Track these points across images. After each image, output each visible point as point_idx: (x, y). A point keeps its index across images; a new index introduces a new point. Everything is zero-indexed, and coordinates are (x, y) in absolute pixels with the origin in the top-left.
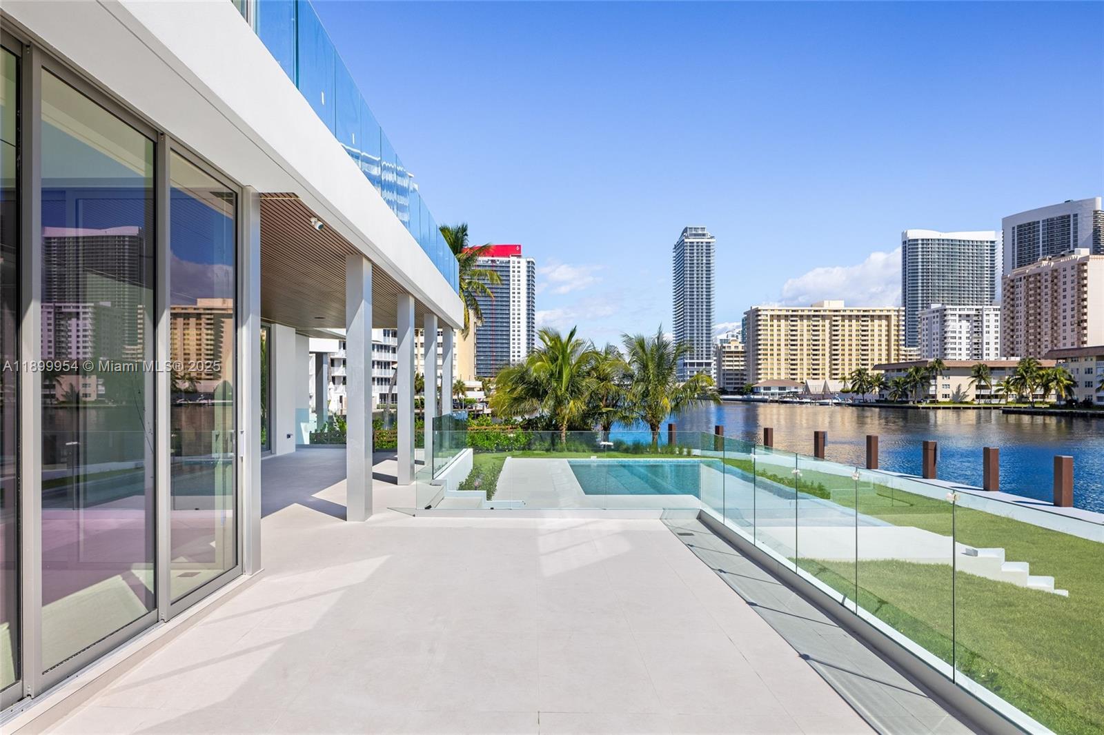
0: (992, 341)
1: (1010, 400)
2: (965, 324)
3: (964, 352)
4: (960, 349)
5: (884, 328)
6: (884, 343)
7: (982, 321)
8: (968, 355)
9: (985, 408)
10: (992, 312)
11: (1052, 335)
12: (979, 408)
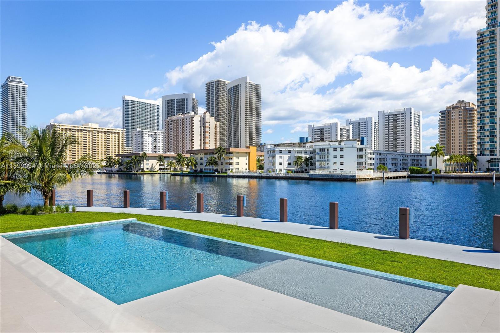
0: (161, 146)
1: (171, 170)
2: (150, 138)
3: (150, 150)
4: (149, 149)
5: (117, 138)
6: (117, 145)
7: (157, 137)
8: (152, 151)
9: (162, 174)
10: (161, 134)
11: (183, 144)
12: (161, 174)
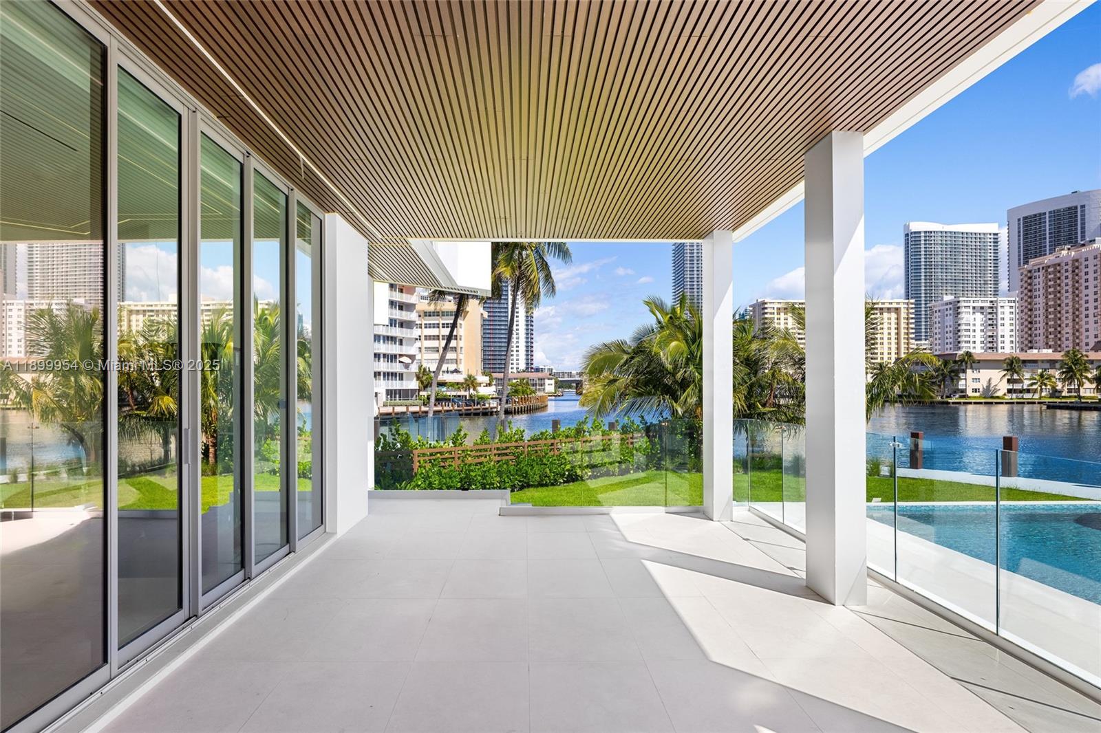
0: (1007, 334)
1: (1043, 394)
2: (979, 316)
3: (978, 345)
4: (974, 342)
5: (894, 321)
6: (893, 336)
7: (996, 313)
8: (982, 348)
9: (1018, 403)
10: (1007, 304)
11: (1074, 327)
12: (1013, 403)
